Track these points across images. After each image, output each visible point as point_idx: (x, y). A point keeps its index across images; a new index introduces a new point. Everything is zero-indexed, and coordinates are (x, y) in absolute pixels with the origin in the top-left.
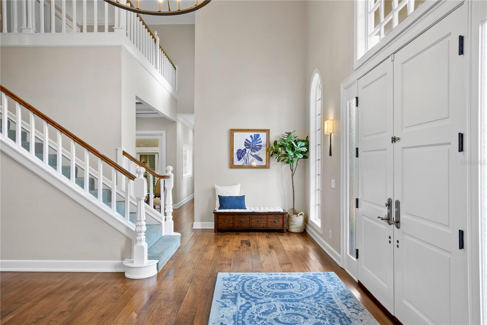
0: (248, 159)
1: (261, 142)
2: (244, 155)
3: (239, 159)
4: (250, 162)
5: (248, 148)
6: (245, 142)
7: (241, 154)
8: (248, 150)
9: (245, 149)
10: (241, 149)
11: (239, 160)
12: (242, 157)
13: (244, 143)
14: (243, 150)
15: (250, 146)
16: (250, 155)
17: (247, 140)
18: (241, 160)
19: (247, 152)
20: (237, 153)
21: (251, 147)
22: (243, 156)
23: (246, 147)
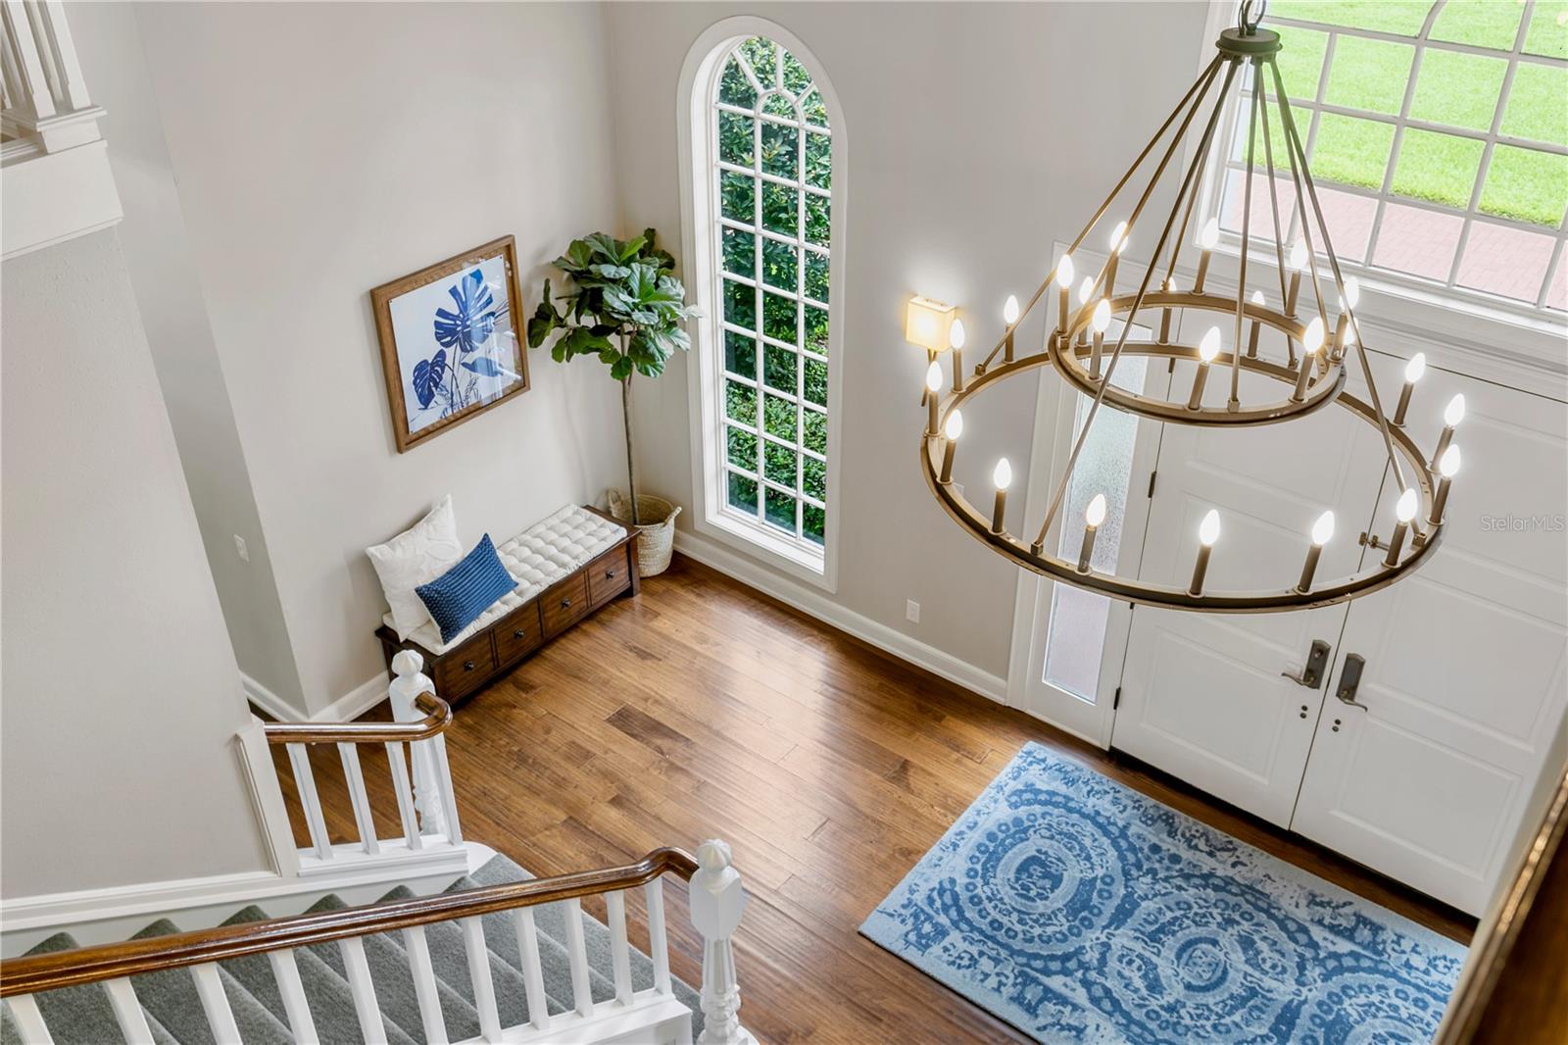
0: (457, 387)
1: (490, 301)
2: (441, 378)
3: (426, 400)
4: (463, 394)
5: (448, 345)
6: (436, 323)
7: (429, 377)
8: (449, 352)
9: (441, 354)
10: (425, 361)
11: (426, 408)
12: (434, 389)
13: (434, 329)
14: (435, 358)
15: (457, 333)
16: (462, 368)
17: (441, 313)
18: (432, 404)
19: (449, 361)
20: (414, 383)
21: (461, 335)
22: (436, 385)
23: (442, 344)
